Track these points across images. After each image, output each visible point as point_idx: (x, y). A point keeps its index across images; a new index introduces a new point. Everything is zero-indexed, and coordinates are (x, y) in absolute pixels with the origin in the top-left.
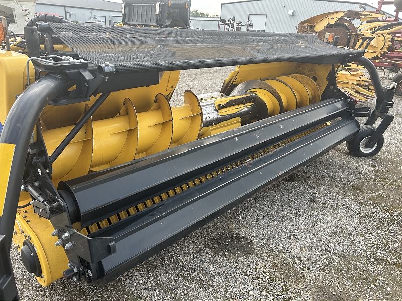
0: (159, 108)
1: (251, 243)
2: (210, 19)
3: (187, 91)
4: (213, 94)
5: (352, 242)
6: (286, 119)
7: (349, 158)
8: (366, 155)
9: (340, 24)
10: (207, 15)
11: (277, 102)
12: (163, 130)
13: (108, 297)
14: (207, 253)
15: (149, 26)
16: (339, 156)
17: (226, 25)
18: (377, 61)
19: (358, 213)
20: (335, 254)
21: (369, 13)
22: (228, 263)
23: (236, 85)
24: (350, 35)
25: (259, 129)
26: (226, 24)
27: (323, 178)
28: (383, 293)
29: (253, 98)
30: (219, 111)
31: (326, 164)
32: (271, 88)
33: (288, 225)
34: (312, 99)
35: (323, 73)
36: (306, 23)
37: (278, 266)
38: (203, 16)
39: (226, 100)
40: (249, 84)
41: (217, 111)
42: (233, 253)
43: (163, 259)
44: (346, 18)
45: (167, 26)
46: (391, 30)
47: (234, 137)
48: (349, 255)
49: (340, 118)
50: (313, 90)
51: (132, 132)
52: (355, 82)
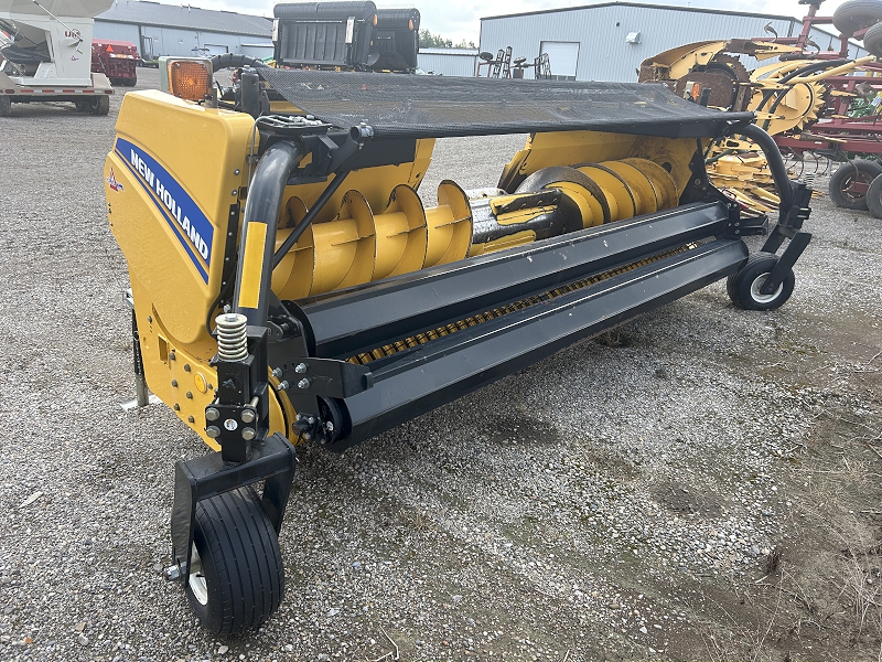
0: (399, 210)
1: (555, 430)
2: (457, 52)
3: (444, 182)
4: (486, 190)
5: (723, 430)
6: (614, 232)
7: (730, 314)
8: (762, 308)
9: (718, 64)
10: (450, 43)
11: (599, 207)
12: (409, 242)
13: (336, 492)
14: (483, 441)
15: (332, 67)
16: (713, 309)
17: (493, 66)
18: (797, 137)
19: (738, 394)
20: (692, 445)
21: (771, 45)
22: (519, 455)
23: (525, 176)
24: (737, 86)
25: (567, 244)
26: (493, 63)
27: (681, 342)
28: (764, 492)
29: (556, 196)
30: (499, 218)
31: (689, 322)
32: (588, 180)
33: (616, 408)
34: (664, 205)
35: (682, 155)
36: (655, 64)
37: (598, 460)
38: (440, 44)
39: (508, 199)
40: (548, 174)
41: (494, 216)
42: (527, 442)
43: (414, 448)
44: (729, 54)
45: (370, 69)
46: (821, 74)
47: (526, 255)
48: (716, 447)
49: (712, 238)
50: (664, 186)
51: (364, 243)
52: (750, 178)
